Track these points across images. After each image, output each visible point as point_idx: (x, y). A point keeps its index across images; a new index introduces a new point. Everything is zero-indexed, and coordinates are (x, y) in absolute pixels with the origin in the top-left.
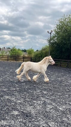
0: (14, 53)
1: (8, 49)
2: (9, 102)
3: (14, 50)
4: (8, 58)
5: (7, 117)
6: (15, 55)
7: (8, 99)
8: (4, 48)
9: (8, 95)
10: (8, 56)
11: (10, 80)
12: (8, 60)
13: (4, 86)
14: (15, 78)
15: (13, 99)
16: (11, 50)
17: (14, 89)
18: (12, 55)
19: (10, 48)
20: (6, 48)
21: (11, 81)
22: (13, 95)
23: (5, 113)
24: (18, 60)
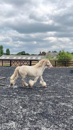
0: (63, 57)
1: (54, 53)
2: (65, 108)
3: (62, 54)
4: (56, 63)
5: (66, 121)
6: (64, 59)
7: (64, 106)
8: (50, 52)
9: (63, 102)
10: (56, 61)
11: (62, 87)
12: (56, 65)
13: (57, 93)
14: (67, 85)
15: (69, 106)
16: (59, 54)
17: (69, 96)
18: (60, 59)
19: (56, 52)
20: (51, 52)
21: (64, 89)
22: (69, 102)
23: (64, 118)
24: (68, 66)
